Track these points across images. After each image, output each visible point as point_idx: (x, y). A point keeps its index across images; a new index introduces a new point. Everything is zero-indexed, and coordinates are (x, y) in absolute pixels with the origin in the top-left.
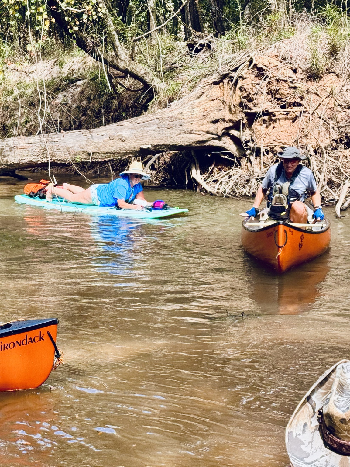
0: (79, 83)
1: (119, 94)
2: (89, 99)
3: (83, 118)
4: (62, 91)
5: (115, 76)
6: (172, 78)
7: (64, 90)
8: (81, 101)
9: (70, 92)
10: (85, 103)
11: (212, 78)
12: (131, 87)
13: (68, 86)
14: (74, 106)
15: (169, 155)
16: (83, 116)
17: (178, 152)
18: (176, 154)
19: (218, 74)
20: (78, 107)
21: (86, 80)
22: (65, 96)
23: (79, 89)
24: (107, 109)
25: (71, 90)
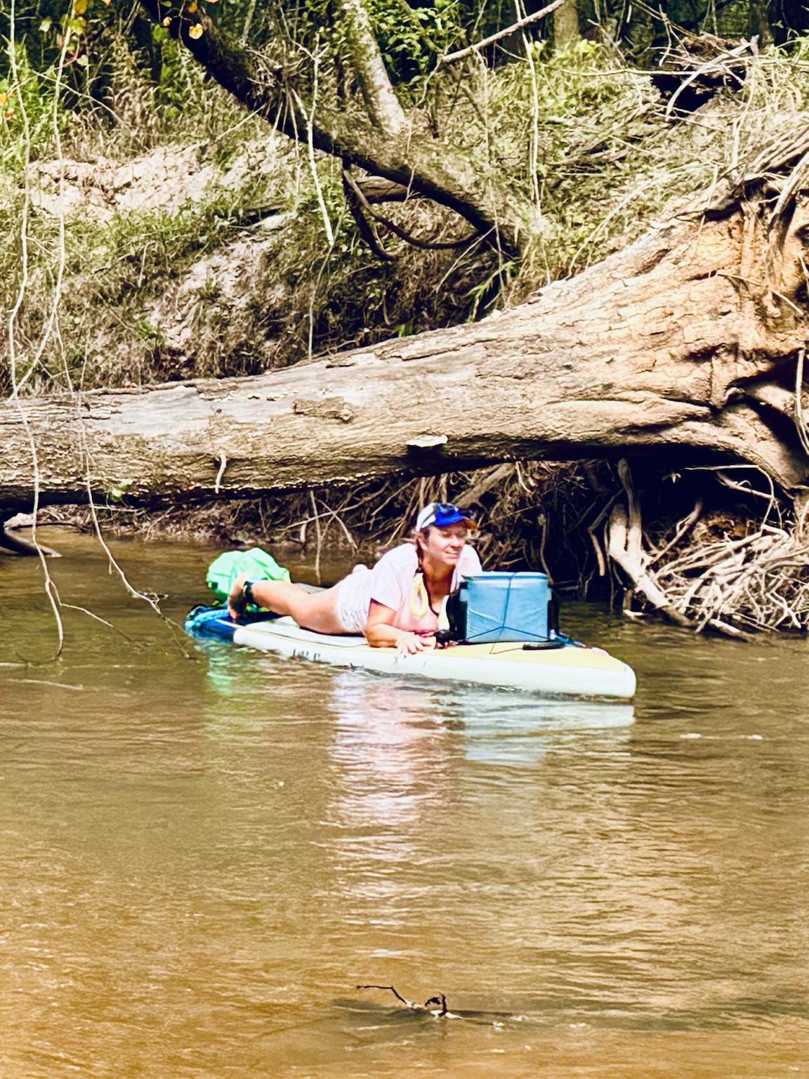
0: (270, 222)
1: (391, 258)
2: (292, 281)
3: (268, 344)
4: (209, 252)
5: (371, 193)
6: (583, 198)
7: (213, 246)
8: (267, 284)
9: (235, 254)
10: (278, 294)
11: (704, 197)
12: (437, 232)
13: (230, 235)
14: (242, 303)
15: (537, 477)
16: (268, 336)
17: (572, 466)
18: (564, 473)
19: (725, 182)
20: (254, 307)
21: (294, 214)
22: (216, 269)
23: (266, 246)
24: (348, 313)
25: (239, 248)
